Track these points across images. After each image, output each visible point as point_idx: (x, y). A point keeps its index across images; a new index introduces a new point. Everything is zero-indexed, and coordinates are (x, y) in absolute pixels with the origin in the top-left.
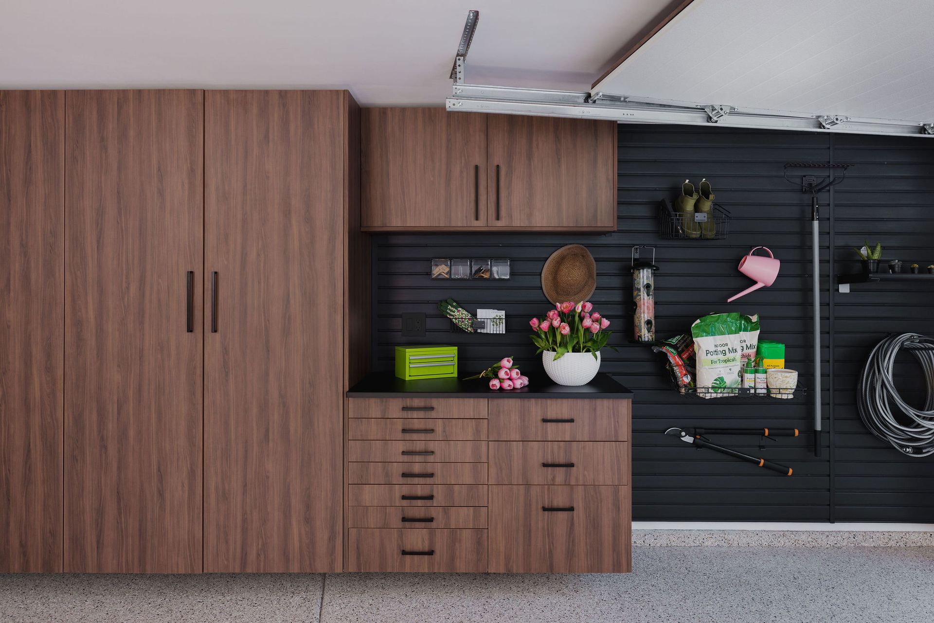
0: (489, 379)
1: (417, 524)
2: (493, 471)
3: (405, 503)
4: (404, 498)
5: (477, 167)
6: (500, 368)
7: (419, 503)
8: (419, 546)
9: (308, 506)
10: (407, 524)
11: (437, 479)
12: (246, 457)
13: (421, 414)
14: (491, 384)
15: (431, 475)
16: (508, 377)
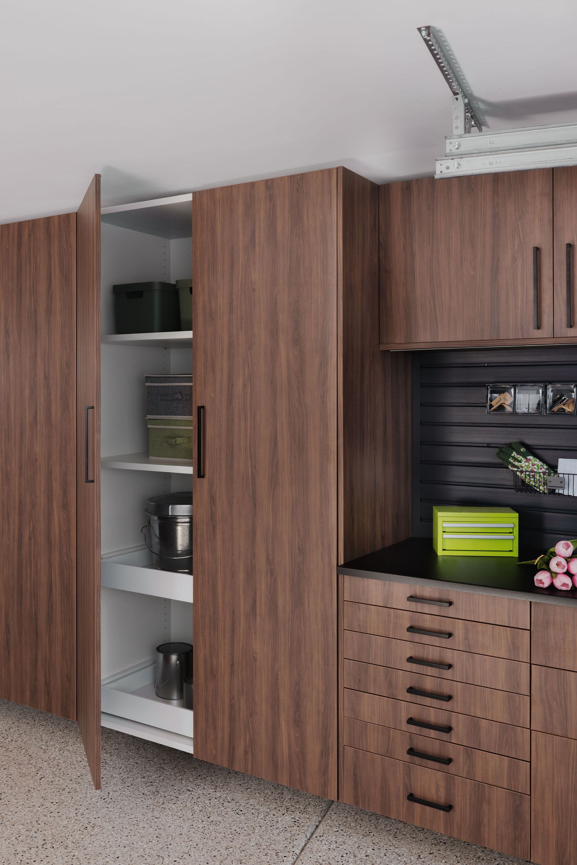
0: (535, 570)
1: (430, 763)
2: (537, 710)
3: (413, 729)
4: (411, 721)
5: (537, 250)
6: (554, 554)
7: (433, 733)
8: (432, 794)
9: (298, 706)
10: (417, 759)
11: (457, 705)
12: (233, 631)
13: (435, 609)
14: (536, 578)
15: (449, 698)
16: (565, 570)
